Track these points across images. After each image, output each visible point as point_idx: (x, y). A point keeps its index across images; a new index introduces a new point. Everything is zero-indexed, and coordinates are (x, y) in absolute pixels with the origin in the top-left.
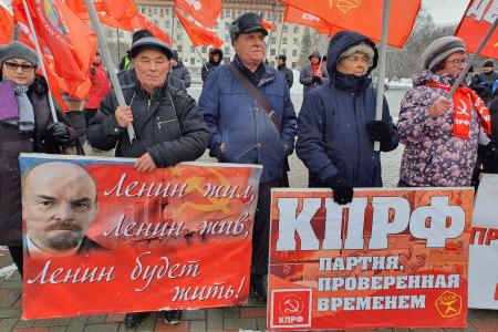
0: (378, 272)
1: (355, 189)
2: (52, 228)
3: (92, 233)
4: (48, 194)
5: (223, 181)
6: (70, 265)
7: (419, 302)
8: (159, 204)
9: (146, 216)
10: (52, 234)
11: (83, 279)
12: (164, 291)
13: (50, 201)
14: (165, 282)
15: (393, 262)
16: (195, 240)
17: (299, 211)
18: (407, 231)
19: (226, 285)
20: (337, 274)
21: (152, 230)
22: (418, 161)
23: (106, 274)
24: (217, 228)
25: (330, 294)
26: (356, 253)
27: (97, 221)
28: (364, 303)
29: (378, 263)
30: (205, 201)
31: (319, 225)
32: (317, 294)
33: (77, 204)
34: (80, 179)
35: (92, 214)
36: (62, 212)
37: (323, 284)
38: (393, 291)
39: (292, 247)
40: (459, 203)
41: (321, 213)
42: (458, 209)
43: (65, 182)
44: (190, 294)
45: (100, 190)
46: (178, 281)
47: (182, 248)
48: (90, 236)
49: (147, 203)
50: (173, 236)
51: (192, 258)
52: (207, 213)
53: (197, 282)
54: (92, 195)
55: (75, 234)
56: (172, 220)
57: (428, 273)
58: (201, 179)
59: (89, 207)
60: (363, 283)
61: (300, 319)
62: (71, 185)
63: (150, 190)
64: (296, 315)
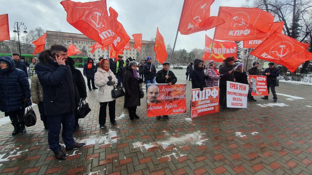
0: (207, 104)
1: (204, 88)
2: (151, 98)
3: (158, 99)
4: (151, 91)
5: (180, 87)
6: (155, 106)
7: (213, 108)
8: (170, 92)
9: (167, 95)
10: (152, 99)
11: (157, 108)
12: (171, 111)
13: (152, 93)
14: (171, 109)
15: (209, 101)
16: (176, 100)
17: (196, 93)
18: (211, 95)
19: (182, 109)
20: (201, 105)
21: (168, 98)
22: (210, 83)
23: (161, 107)
24: (180, 97)
25: (200, 109)
26: (204, 100)
27: (159, 96)
28: (205, 110)
29: (207, 102)
30: (177, 91)
31: (198, 95)
32: (198, 109)
33: (156, 93)
34: (157, 88)
35: (158, 95)
36: (153, 95)
37: (199, 107)
38: (209, 107)
39: (195, 101)
40: (217, 89)
41: (199, 93)
42: (217, 90)
43: (154, 89)
44: (176, 111)
45: (160, 90)
46: (174, 108)
47: (174, 101)
48: (158, 100)
49: (168, 93)
50: (172, 99)
51: (176, 103)
52: (178, 94)
53: (177, 108)
54: (158, 91)
55: (155, 99)
56: (172, 96)
57: (214, 103)
58: (176, 87)
59: (158, 93)
60: (205, 106)
61: (196, 115)
62: (155, 89)
63: (168, 90)
64: (195, 114)
